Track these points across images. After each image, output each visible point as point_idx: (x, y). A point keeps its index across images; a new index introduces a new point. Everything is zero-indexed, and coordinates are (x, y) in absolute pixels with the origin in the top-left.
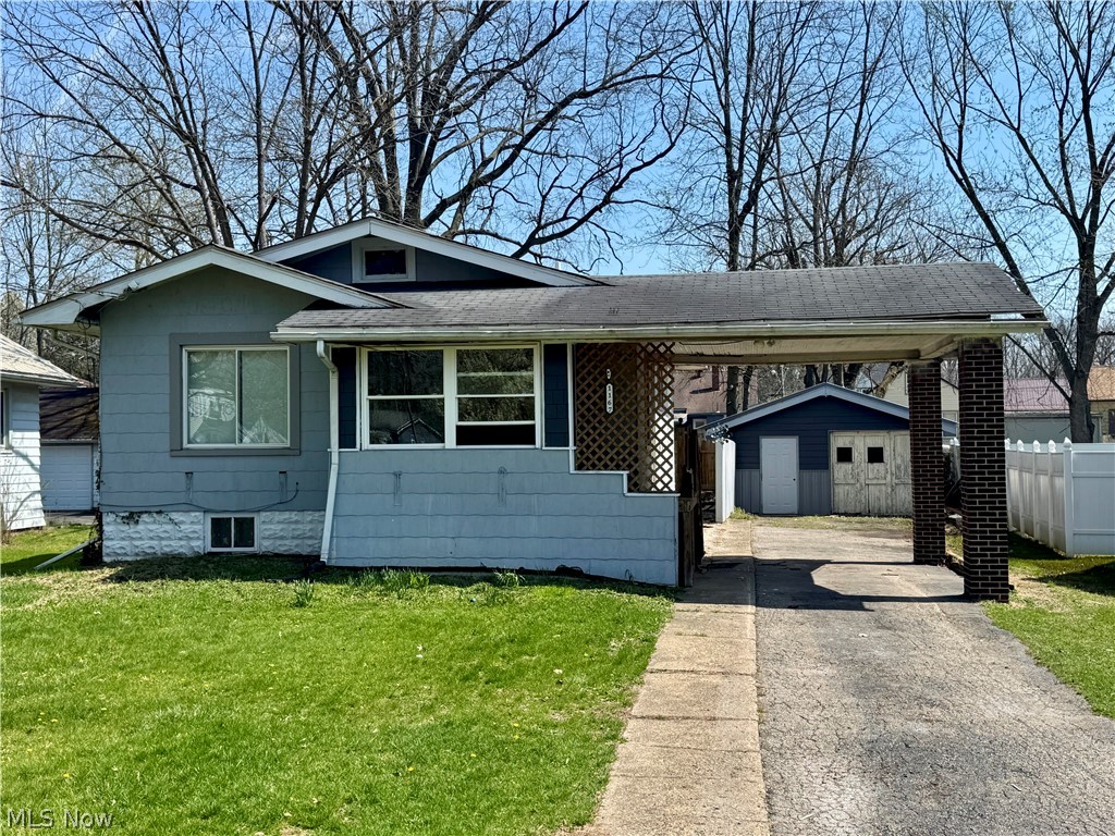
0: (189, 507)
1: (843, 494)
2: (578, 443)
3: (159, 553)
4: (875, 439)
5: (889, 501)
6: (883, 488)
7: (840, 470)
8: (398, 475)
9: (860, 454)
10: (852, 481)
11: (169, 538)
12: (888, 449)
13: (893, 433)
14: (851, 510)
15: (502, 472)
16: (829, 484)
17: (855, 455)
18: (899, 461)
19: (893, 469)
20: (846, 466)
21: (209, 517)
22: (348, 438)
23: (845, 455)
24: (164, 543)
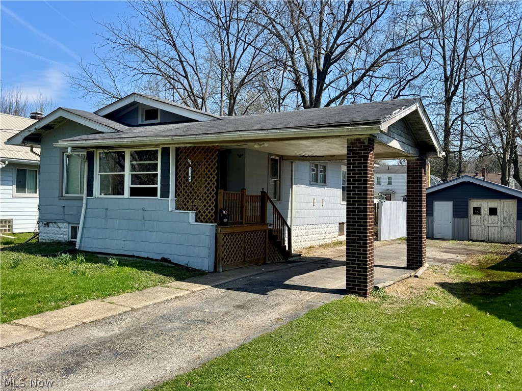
0: (64, 221)
1: (475, 231)
2: (177, 196)
3: (55, 240)
4: (493, 203)
5: (499, 235)
6: (496, 228)
7: (474, 219)
8: (107, 210)
9: (485, 211)
10: (481, 224)
11: (57, 234)
12: (500, 209)
13: (502, 201)
14: (479, 238)
15: (143, 210)
16: (469, 225)
17: (482, 211)
18: (505, 215)
19: (502, 219)
20: (478, 217)
21: (71, 225)
22: (90, 193)
23: (477, 211)
24: (56, 236)
